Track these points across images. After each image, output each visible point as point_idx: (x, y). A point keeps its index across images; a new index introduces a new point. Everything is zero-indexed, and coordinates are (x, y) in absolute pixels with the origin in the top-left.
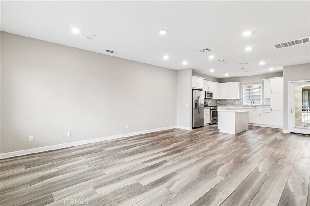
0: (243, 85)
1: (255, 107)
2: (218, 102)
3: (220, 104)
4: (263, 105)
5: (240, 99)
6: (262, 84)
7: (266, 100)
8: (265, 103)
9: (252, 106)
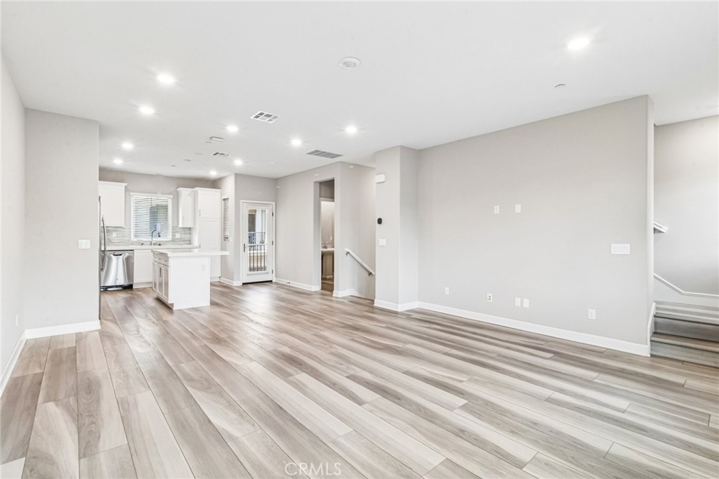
0: (131, 193)
1: (160, 245)
4: (174, 240)
5: (123, 226)
6: (172, 196)
7: (179, 230)
8: (178, 236)
9: (153, 242)
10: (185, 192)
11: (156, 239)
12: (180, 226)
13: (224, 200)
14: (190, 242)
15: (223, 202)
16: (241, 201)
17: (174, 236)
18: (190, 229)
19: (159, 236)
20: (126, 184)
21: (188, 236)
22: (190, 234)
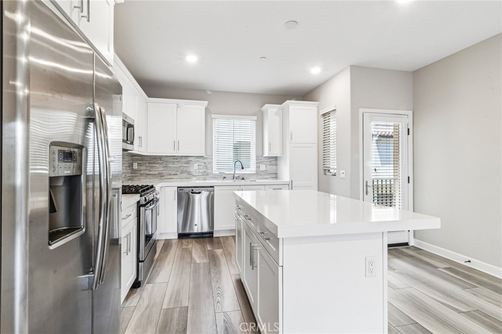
0: (213, 116)
1: (243, 179)
2: (135, 166)
3: (141, 175)
4: (258, 173)
5: (204, 155)
6: (255, 118)
7: (264, 160)
8: (263, 167)
9: (236, 176)
10: (271, 110)
11: (239, 172)
12: (266, 154)
13: (324, 115)
14: (276, 176)
15: (322, 119)
16: (361, 110)
17: (258, 167)
18: (276, 158)
19: (243, 168)
20: (206, 103)
21: (274, 167)
22: (276, 165)
